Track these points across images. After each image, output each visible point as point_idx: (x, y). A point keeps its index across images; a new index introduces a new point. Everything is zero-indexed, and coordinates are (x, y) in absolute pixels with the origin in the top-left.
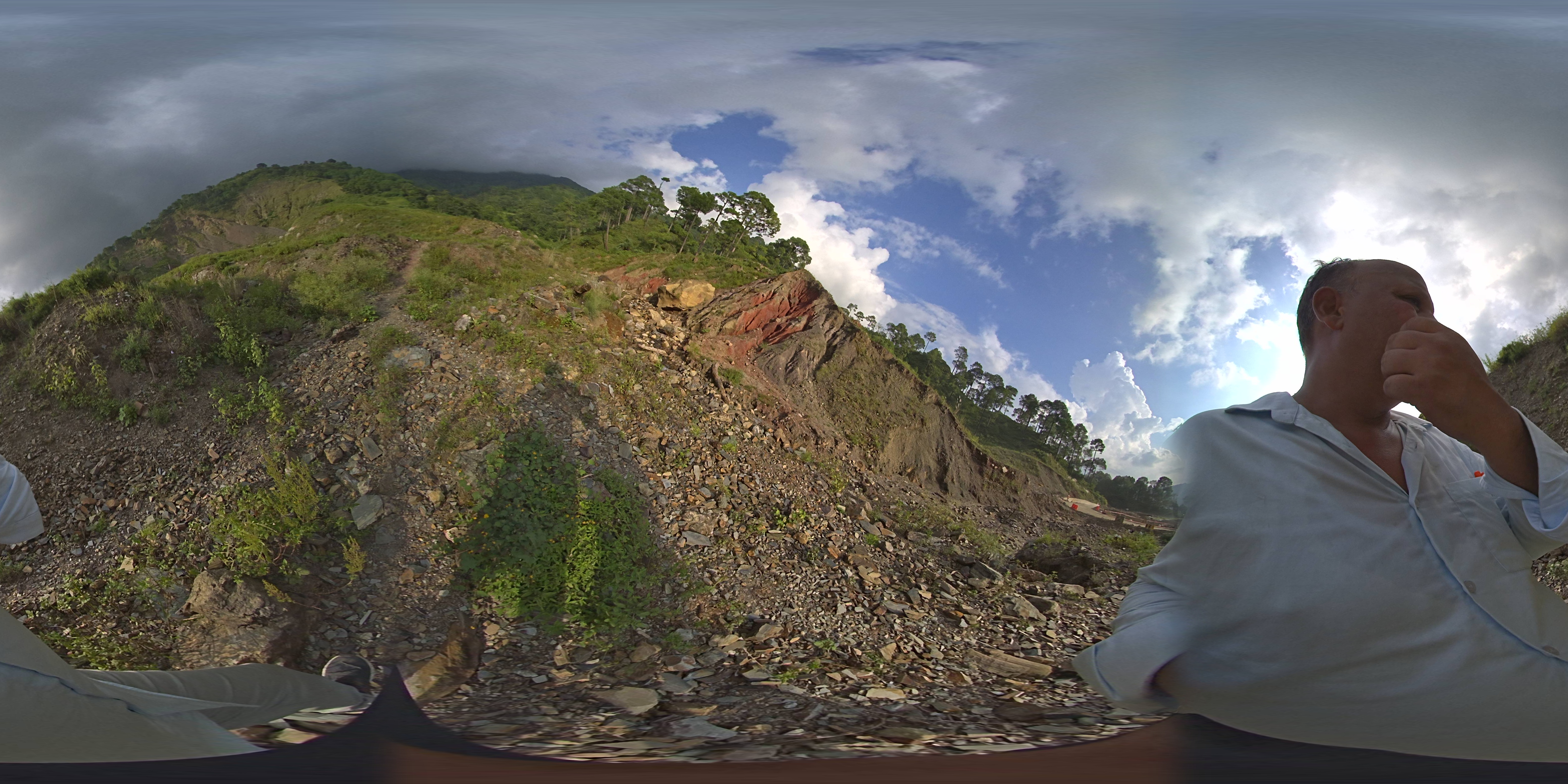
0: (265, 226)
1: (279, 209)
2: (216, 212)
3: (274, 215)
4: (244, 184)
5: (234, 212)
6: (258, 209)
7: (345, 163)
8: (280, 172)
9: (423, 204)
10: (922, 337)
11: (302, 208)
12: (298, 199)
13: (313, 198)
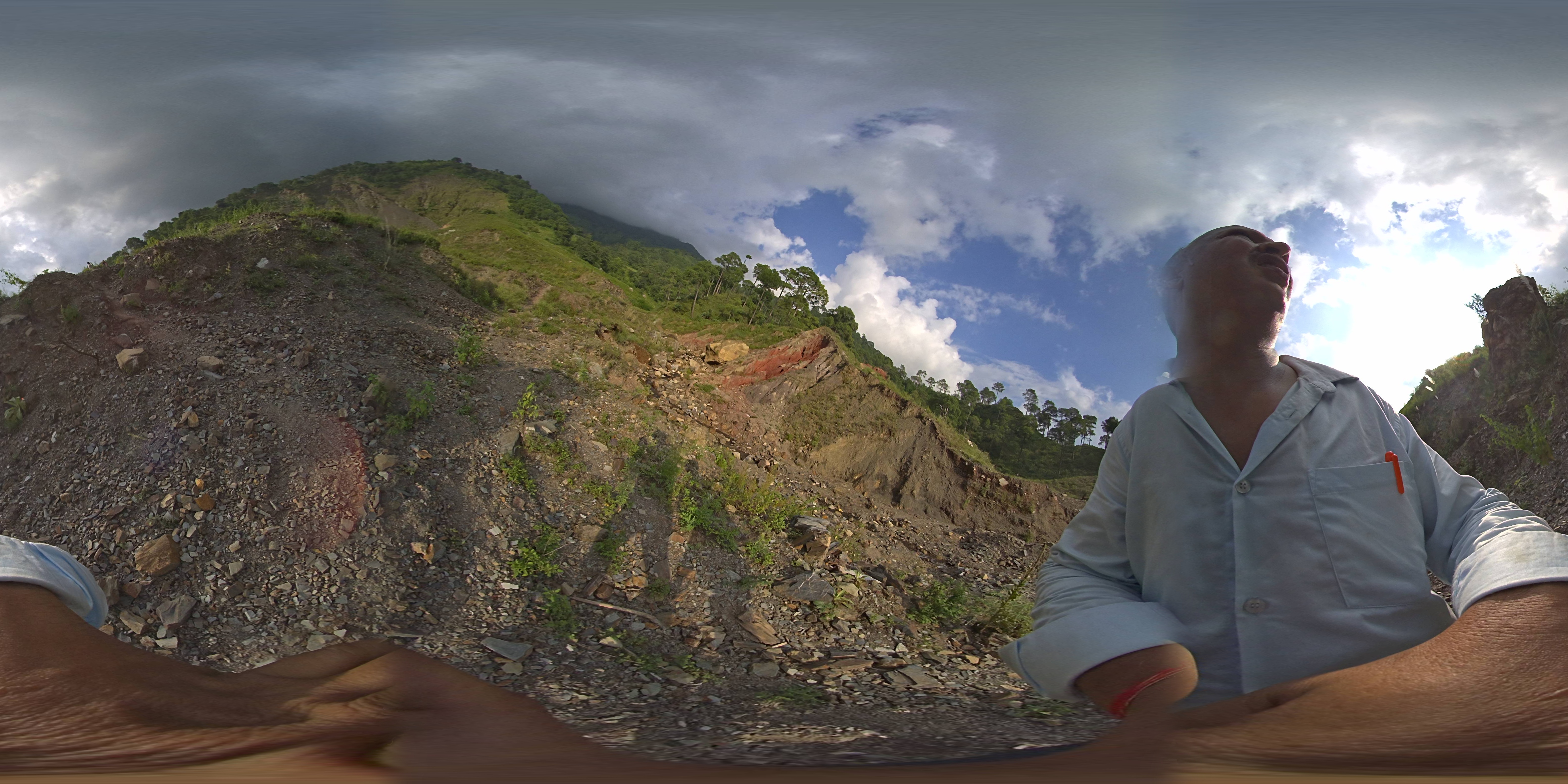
0: (422, 215)
1: (443, 205)
2: (380, 187)
3: (435, 207)
6: (424, 197)
9: (566, 241)
10: (991, 390)
11: (464, 210)
12: (465, 201)
13: (479, 204)
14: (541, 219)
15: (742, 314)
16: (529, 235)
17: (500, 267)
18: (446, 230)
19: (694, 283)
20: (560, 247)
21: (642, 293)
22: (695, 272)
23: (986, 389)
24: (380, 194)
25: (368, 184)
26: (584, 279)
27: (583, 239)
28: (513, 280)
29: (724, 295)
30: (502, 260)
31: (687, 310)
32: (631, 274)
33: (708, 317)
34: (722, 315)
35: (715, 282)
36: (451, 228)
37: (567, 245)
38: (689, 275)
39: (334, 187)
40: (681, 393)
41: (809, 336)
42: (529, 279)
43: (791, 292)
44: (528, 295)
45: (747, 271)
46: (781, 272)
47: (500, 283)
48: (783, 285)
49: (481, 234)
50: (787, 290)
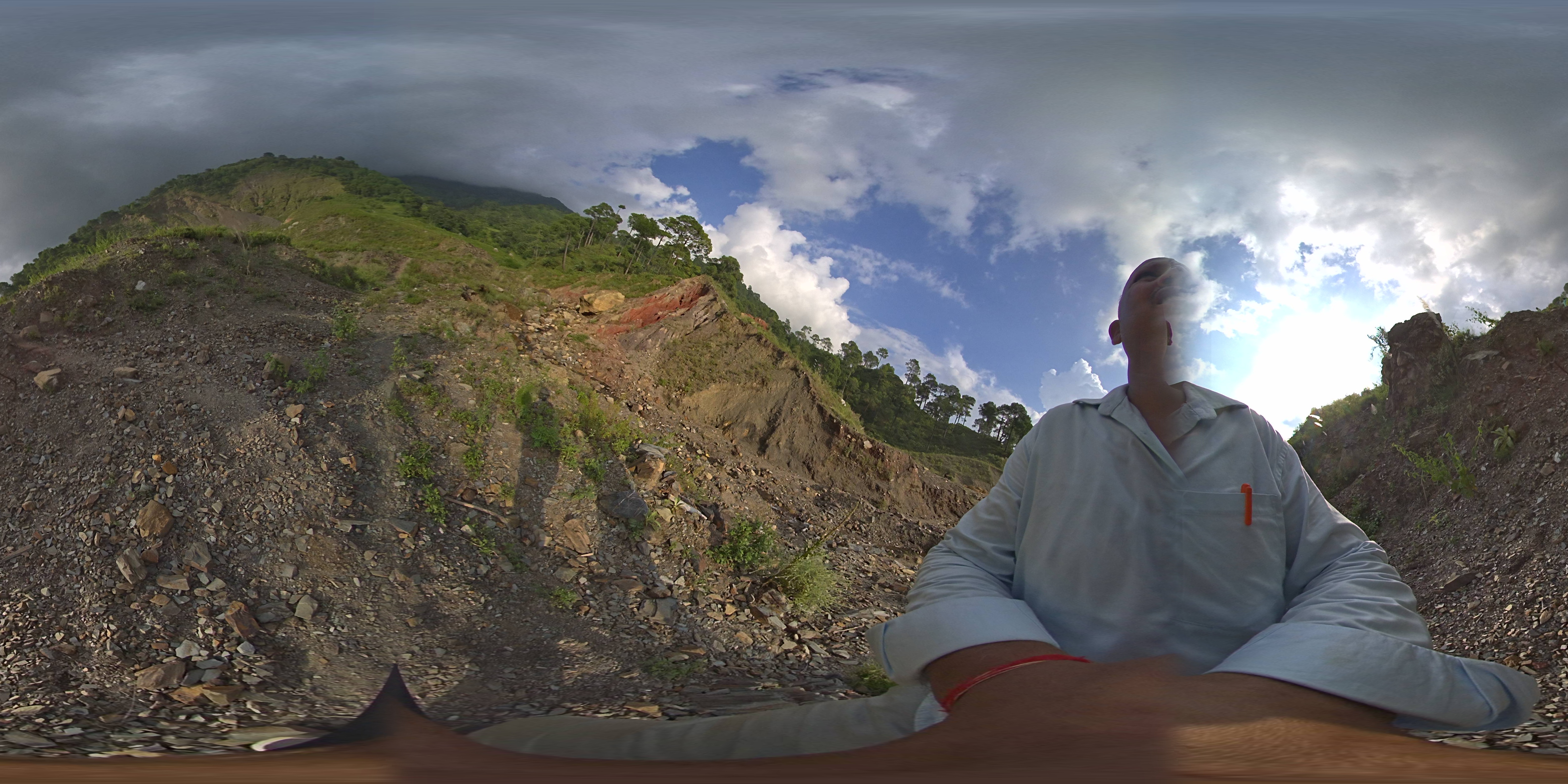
0: (259, 215)
1: (277, 200)
2: (211, 195)
3: (270, 204)
4: (246, 171)
5: (230, 198)
6: (256, 197)
7: (353, 163)
8: (286, 163)
9: (417, 212)
10: (875, 354)
11: (300, 201)
12: (297, 192)
13: (313, 193)
14: (382, 195)
15: (617, 264)
16: (375, 213)
17: (355, 249)
18: (290, 224)
19: (562, 236)
20: (412, 219)
21: (507, 252)
22: (562, 226)
23: (870, 353)
24: (214, 202)
25: (199, 195)
26: (443, 246)
27: (434, 207)
28: (371, 259)
29: (597, 247)
30: (355, 242)
31: (558, 264)
32: (493, 235)
33: (580, 270)
34: (596, 266)
35: (586, 234)
36: (293, 222)
37: (419, 216)
38: (555, 229)
39: (169, 204)
40: (554, 344)
41: (688, 284)
42: (386, 256)
43: (671, 240)
44: (389, 271)
45: (620, 221)
46: (660, 221)
47: (359, 265)
48: (662, 234)
49: (326, 221)
50: (666, 239)
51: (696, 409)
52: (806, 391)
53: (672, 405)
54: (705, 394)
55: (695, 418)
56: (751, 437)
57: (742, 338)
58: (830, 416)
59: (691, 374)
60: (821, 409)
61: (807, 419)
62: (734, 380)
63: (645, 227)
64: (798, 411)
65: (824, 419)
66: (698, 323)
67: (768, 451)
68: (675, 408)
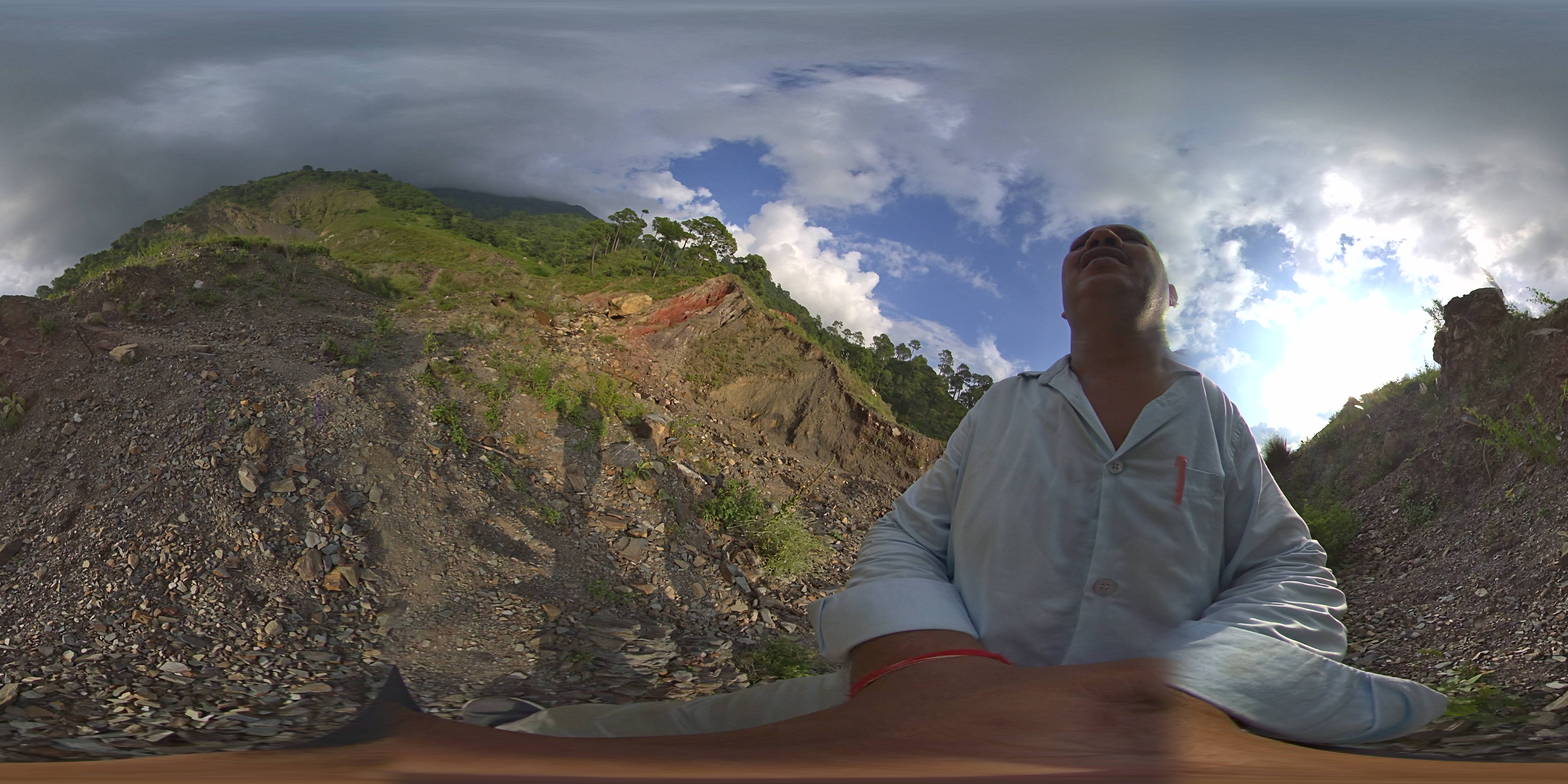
0: (297, 227)
1: (314, 213)
2: (251, 207)
3: (307, 217)
4: (285, 183)
5: (269, 210)
6: (294, 209)
7: (386, 175)
8: (324, 176)
9: (447, 224)
10: (906, 346)
11: (336, 214)
12: (333, 205)
13: (348, 206)
14: (415, 207)
15: (645, 268)
16: (409, 226)
17: (389, 261)
18: (326, 237)
19: (589, 243)
20: (442, 231)
21: (537, 261)
22: (588, 233)
23: (903, 345)
24: (254, 214)
25: (239, 206)
26: (473, 257)
27: (463, 219)
28: (405, 270)
29: (623, 251)
30: (388, 254)
31: (586, 270)
32: (522, 244)
33: (609, 275)
34: (623, 271)
35: (612, 240)
36: (329, 234)
37: (450, 228)
38: (582, 236)
39: (211, 215)
40: (583, 346)
41: (714, 283)
42: (419, 267)
43: (696, 242)
44: (422, 282)
45: (645, 225)
46: (684, 223)
47: (393, 276)
48: (686, 236)
49: (361, 234)
50: (691, 241)
51: (724, 402)
52: (833, 381)
53: (699, 399)
54: (732, 387)
55: (723, 411)
56: (779, 428)
57: (768, 333)
58: (858, 404)
59: (717, 368)
60: (849, 398)
61: (835, 408)
62: (761, 373)
63: (670, 230)
64: (825, 400)
65: (851, 407)
66: (724, 320)
67: (796, 441)
68: (702, 402)
